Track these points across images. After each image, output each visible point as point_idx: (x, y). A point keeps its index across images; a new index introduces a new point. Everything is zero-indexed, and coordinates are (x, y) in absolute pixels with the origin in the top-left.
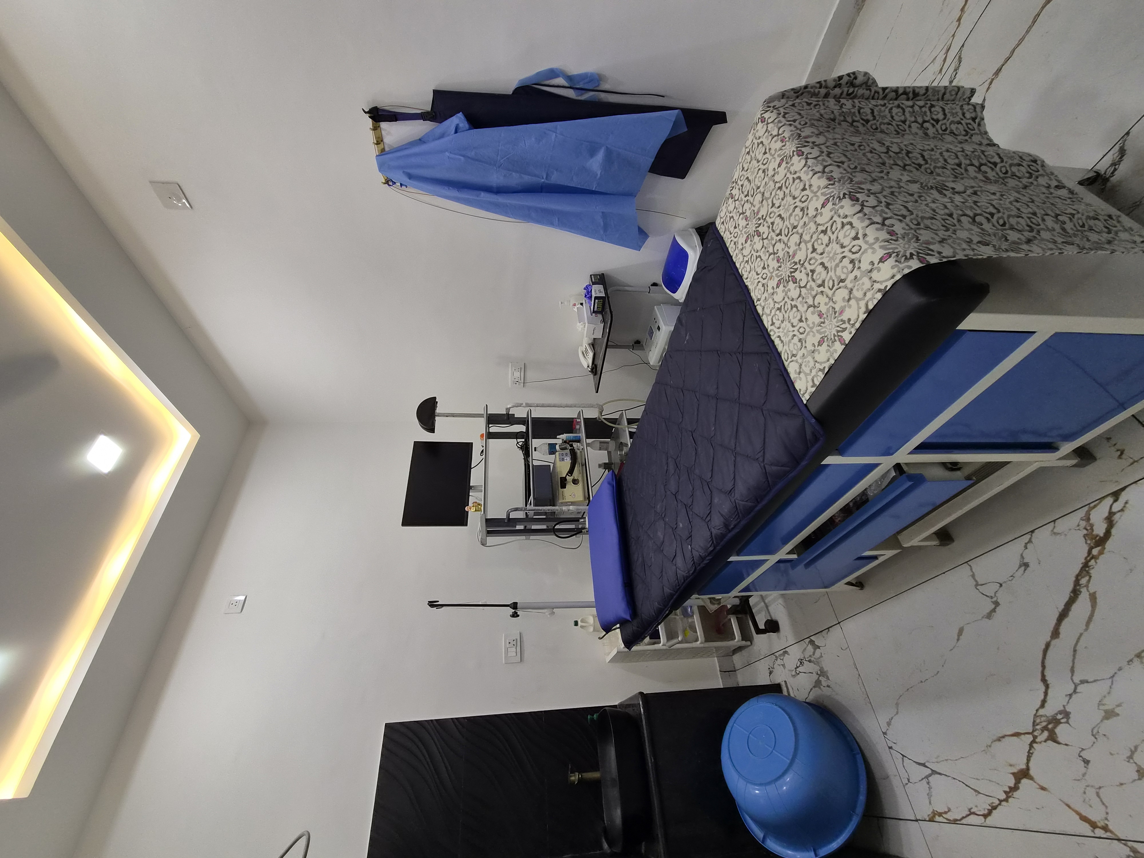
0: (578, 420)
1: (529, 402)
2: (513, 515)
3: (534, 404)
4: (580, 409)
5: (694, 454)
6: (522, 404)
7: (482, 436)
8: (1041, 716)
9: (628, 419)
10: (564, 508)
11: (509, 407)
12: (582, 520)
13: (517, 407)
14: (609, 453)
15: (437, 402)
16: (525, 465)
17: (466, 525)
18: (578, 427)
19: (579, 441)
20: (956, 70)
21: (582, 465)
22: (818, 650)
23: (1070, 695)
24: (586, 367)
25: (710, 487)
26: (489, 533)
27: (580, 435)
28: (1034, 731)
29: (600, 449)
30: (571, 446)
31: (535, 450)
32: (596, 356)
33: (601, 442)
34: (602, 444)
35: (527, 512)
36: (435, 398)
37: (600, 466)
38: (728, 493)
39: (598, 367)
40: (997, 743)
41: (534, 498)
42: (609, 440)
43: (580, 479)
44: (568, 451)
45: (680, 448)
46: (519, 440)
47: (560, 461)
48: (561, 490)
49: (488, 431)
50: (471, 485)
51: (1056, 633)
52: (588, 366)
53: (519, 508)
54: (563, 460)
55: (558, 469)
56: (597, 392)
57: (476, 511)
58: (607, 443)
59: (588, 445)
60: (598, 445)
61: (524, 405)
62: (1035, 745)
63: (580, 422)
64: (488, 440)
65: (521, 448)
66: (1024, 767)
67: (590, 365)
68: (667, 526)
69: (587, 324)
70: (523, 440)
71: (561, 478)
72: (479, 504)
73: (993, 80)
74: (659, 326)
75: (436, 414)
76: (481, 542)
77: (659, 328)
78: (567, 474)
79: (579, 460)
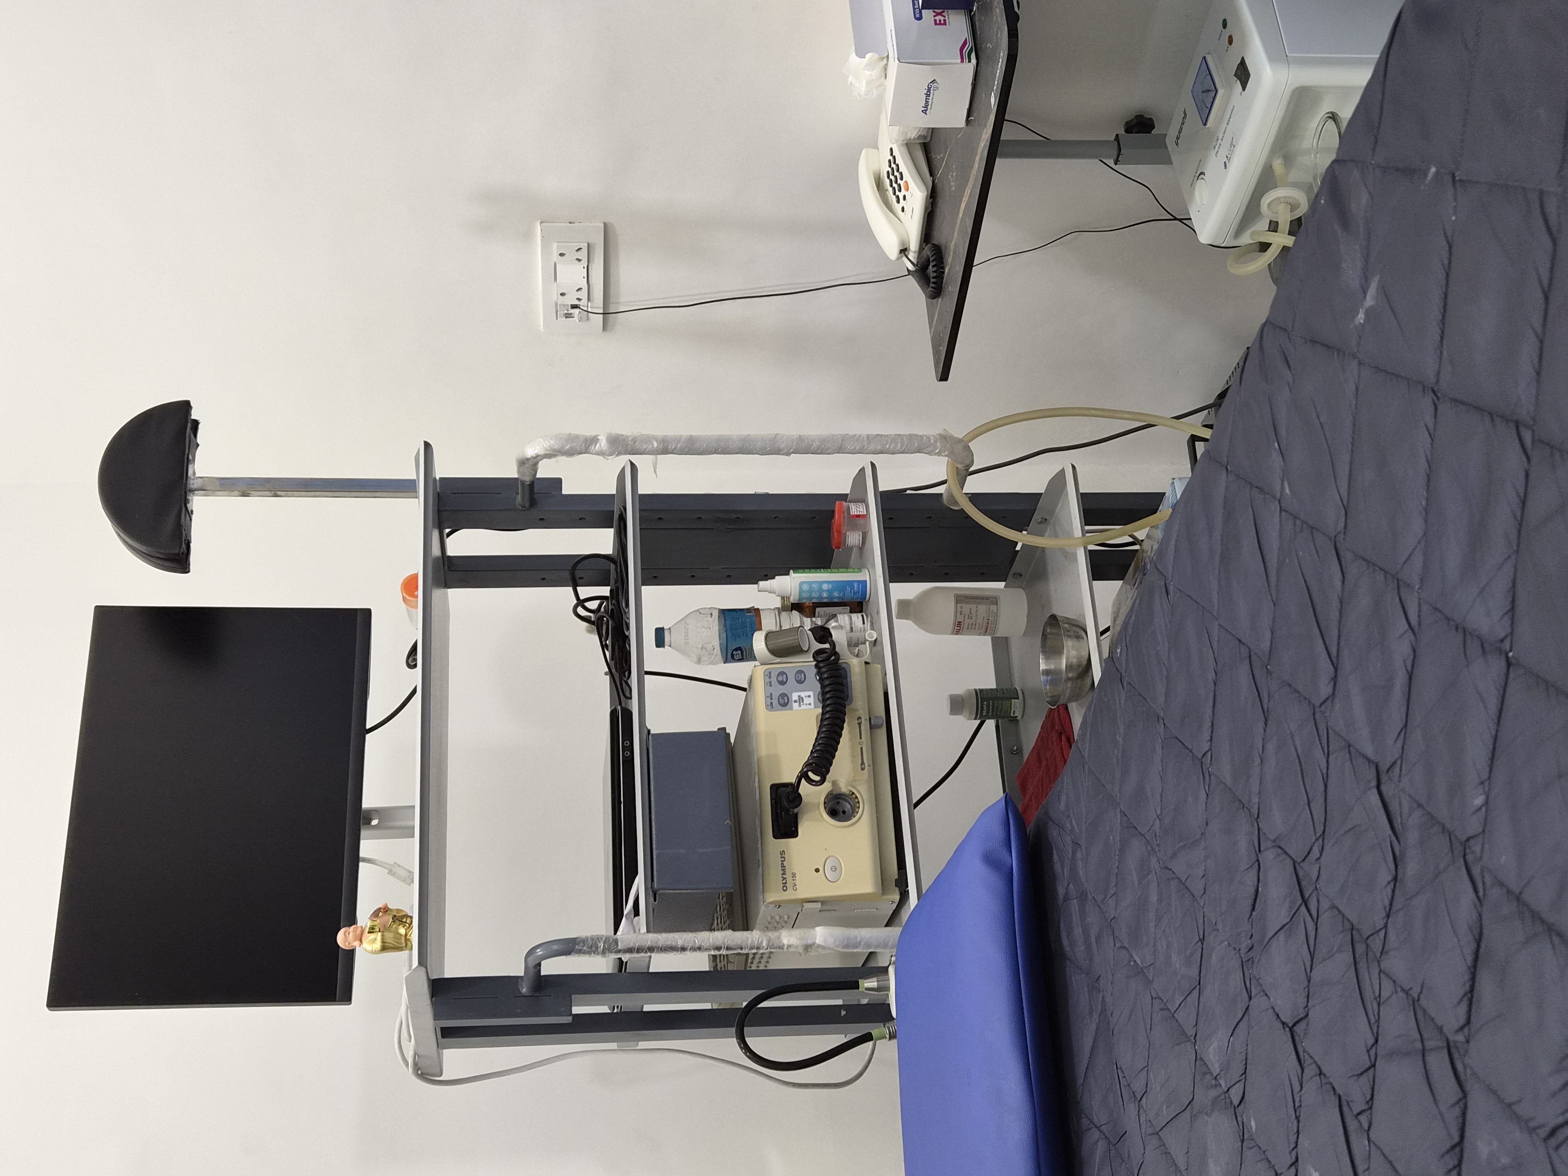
0: (856, 509)
1: (628, 429)
2: (551, 967)
3: (648, 439)
4: (864, 461)
6: (594, 440)
7: (409, 586)
9: (1084, 498)
10: (788, 938)
11: (530, 452)
12: (871, 983)
13: (570, 453)
14: (1001, 647)
15: (196, 423)
16: (613, 714)
17: (347, 998)
18: (853, 538)
19: (858, 605)
21: (872, 727)
24: (892, 252)
26: (447, 1033)
27: (864, 576)
30: (822, 634)
31: (660, 642)
32: (943, 208)
33: (961, 599)
34: (966, 608)
35: (625, 957)
36: (186, 406)
37: (957, 705)
39: (949, 259)
41: (653, 893)
42: (1001, 585)
43: (863, 792)
44: (807, 662)
46: (585, 592)
47: (770, 706)
48: (774, 845)
49: (436, 551)
52: (904, 251)
53: (584, 941)
54: (784, 702)
55: (763, 748)
56: (944, 376)
58: (992, 600)
59: (906, 609)
61: (603, 444)
63: (865, 517)
64: (437, 594)
65: (596, 623)
67: (914, 245)
70: (605, 591)
71: (775, 788)
74: (1243, 64)
75: (193, 484)
76: (415, 1064)
77: (1243, 74)
78: (803, 775)
79: (858, 704)
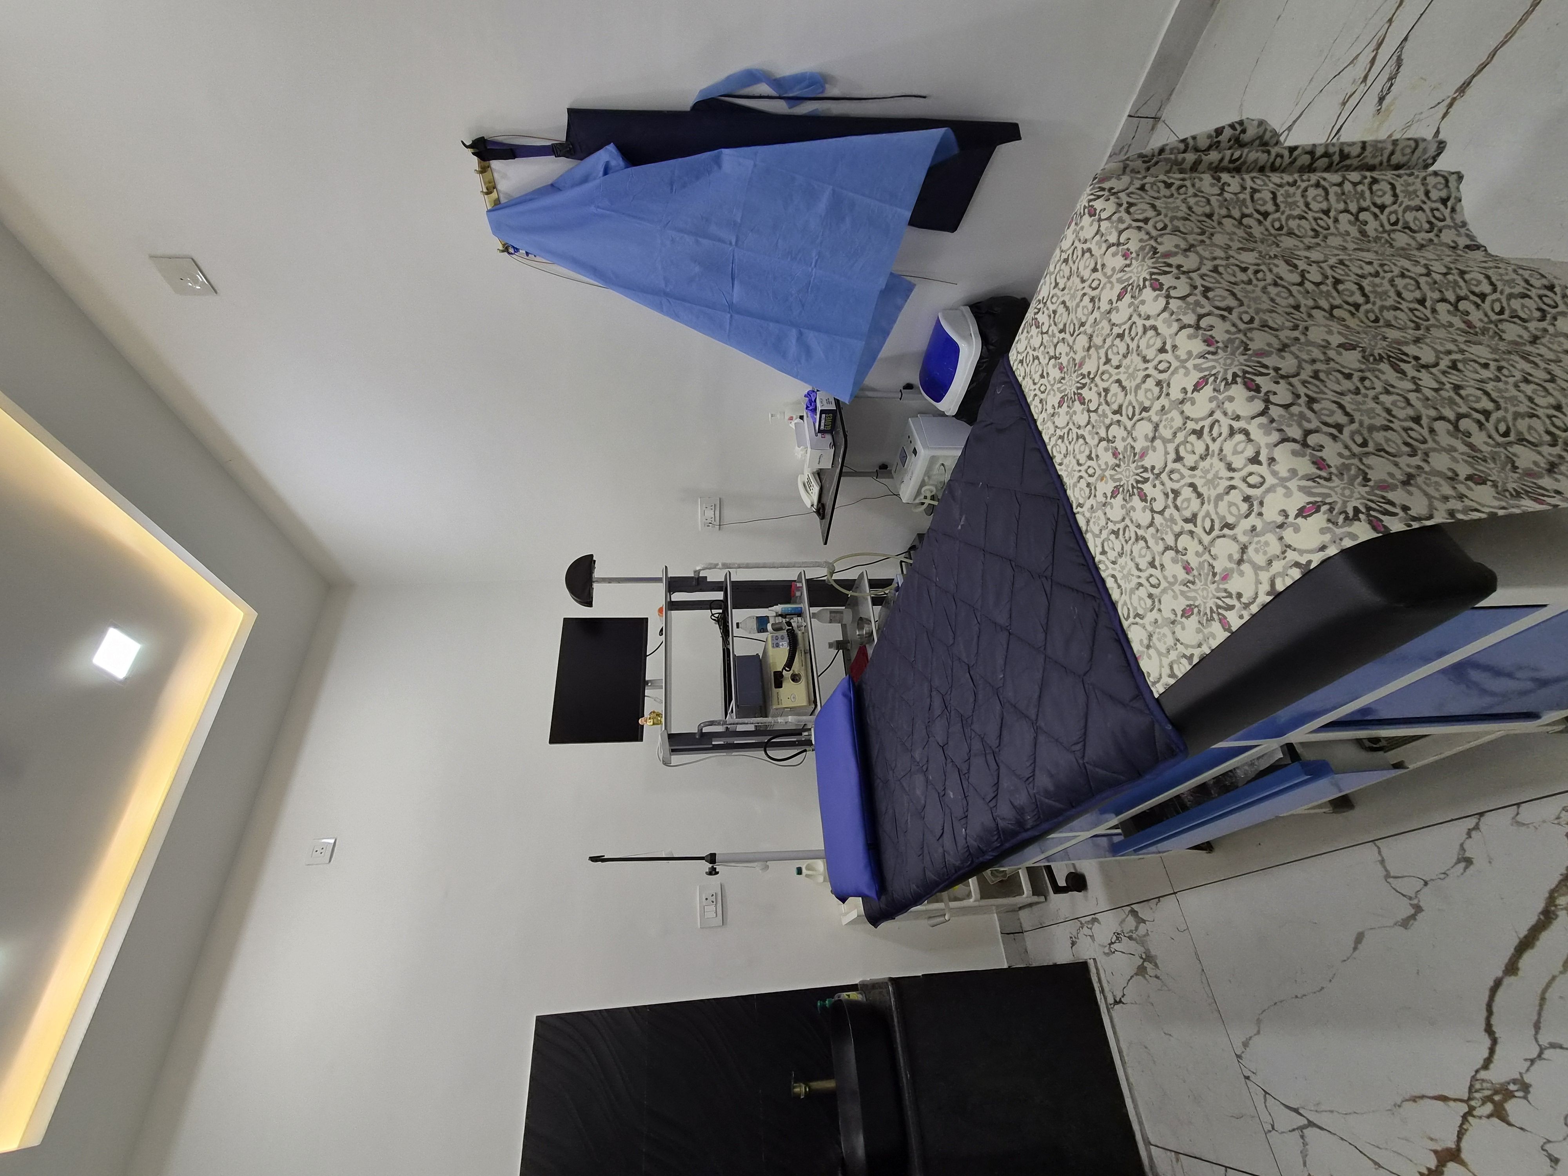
0: (799, 585)
1: (728, 561)
2: (705, 730)
3: (734, 564)
4: (801, 570)
5: (972, 700)
6: (717, 564)
7: (660, 610)
8: (1483, 1080)
9: (870, 581)
10: (780, 720)
11: (698, 568)
12: (806, 733)
13: (710, 569)
14: (844, 627)
15: (595, 561)
16: (724, 650)
17: (642, 740)
18: (798, 594)
19: (800, 614)
20: (1392, 78)
21: (805, 653)
22: (1142, 924)
23: (1532, 1061)
24: (809, 506)
25: (997, 759)
26: (673, 751)
27: (801, 605)
28: (1470, 1099)
29: (831, 621)
30: (789, 624)
31: (738, 627)
32: (825, 491)
33: (831, 612)
34: (833, 615)
35: (729, 726)
36: (592, 556)
37: (831, 645)
38: (1025, 779)
39: (827, 508)
40: (1411, 1103)
41: (737, 706)
42: (844, 608)
43: (803, 674)
44: (784, 633)
45: (950, 681)
46: (714, 611)
47: (773, 647)
48: (775, 690)
49: (669, 600)
50: (647, 679)
51: (1512, 968)
52: (812, 505)
53: (716, 721)
54: (777, 646)
55: (771, 661)
56: (826, 544)
57: (654, 724)
58: (841, 612)
59: (814, 616)
60: (827, 615)
61: (720, 566)
62: (1470, 1119)
63: (802, 587)
64: (669, 612)
65: (718, 621)
66: (1452, 1145)
67: (815, 503)
68: (930, 787)
69: (809, 450)
70: (721, 611)
71: (775, 672)
72: (658, 715)
73: (1454, 99)
74: (915, 449)
75: (594, 580)
76: (663, 761)
77: (915, 452)
78: (784, 668)
79: (801, 645)
